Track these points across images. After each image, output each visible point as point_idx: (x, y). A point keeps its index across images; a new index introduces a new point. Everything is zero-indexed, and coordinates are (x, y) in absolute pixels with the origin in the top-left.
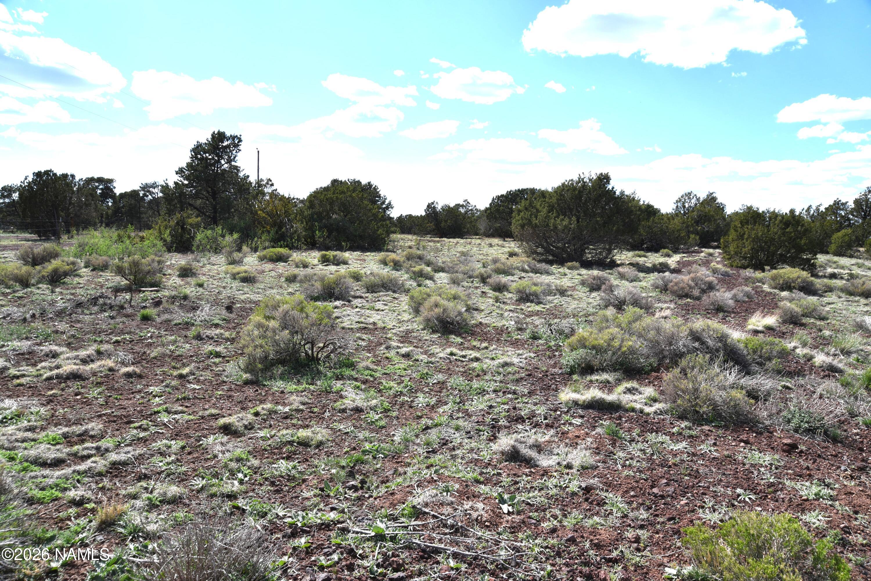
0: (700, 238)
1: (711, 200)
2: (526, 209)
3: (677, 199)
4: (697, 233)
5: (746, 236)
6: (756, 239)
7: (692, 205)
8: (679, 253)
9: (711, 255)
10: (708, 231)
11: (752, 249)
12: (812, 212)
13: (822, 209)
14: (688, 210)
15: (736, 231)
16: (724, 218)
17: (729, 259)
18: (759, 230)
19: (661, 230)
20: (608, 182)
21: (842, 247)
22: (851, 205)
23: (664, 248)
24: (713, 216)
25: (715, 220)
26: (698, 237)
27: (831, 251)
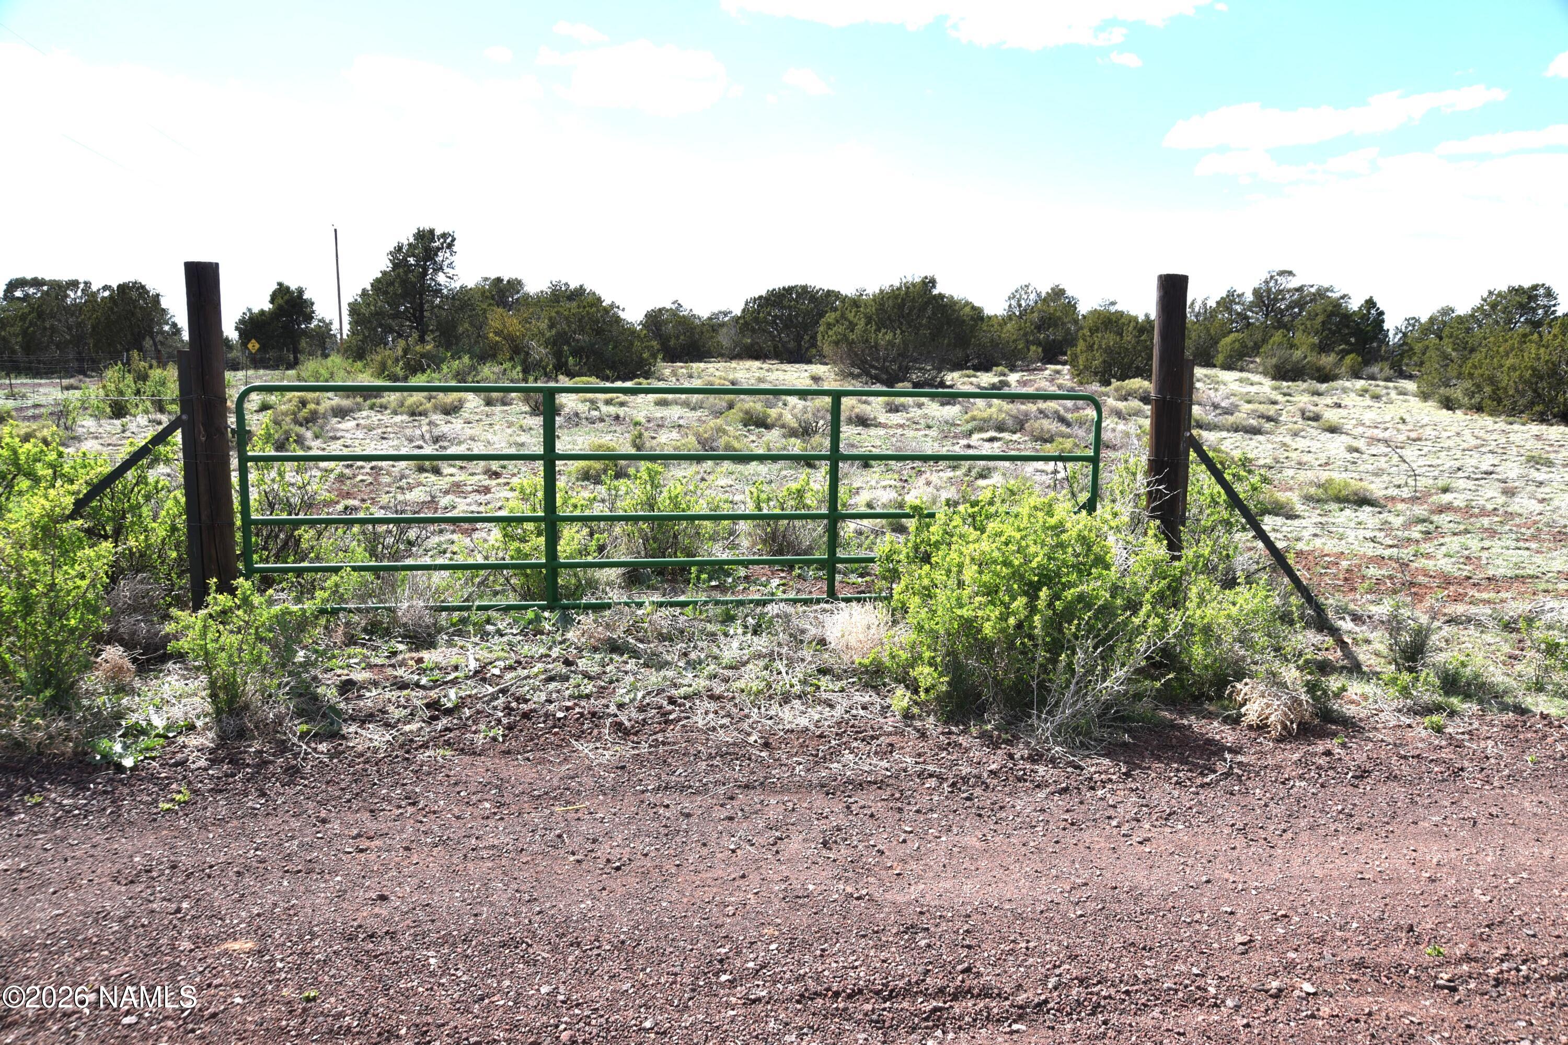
0: (1043, 351)
1: (1058, 293)
2: (838, 321)
3: (1009, 294)
4: (1038, 343)
5: (1096, 347)
6: (1108, 351)
7: (1032, 303)
8: (1017, 371)
9: (1058, 372)
10: (1054, 340)
11: (1104, 361)
12: (1197, 309)
13: (1212, 303)
14: (1025, 310)
15: (1085, 340)
16: (1076, 321)
17: (1078, 375)
18: (1110, 339)
19: (992, 341)
20: (934, 286)
21: (1231, 356)
22: (1249, 297)
23: (997, 365)
24: (1060, 318)
25: (1063, 324)
26: (1040, 350)
27: (1218, 364)
